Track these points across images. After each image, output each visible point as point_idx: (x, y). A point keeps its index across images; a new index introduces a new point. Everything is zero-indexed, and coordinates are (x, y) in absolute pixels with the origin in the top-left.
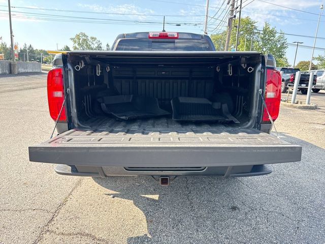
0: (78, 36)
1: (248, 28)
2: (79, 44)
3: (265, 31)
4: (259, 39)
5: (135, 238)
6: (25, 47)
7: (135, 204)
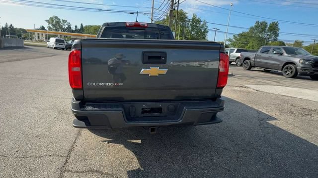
0: (52, 19)
1: (182, 17)
2: (53, 25)
3: (193, 19)
4: (189, 25)
5: (132, 171)
6: (7, 26)
7: (125, 147)
